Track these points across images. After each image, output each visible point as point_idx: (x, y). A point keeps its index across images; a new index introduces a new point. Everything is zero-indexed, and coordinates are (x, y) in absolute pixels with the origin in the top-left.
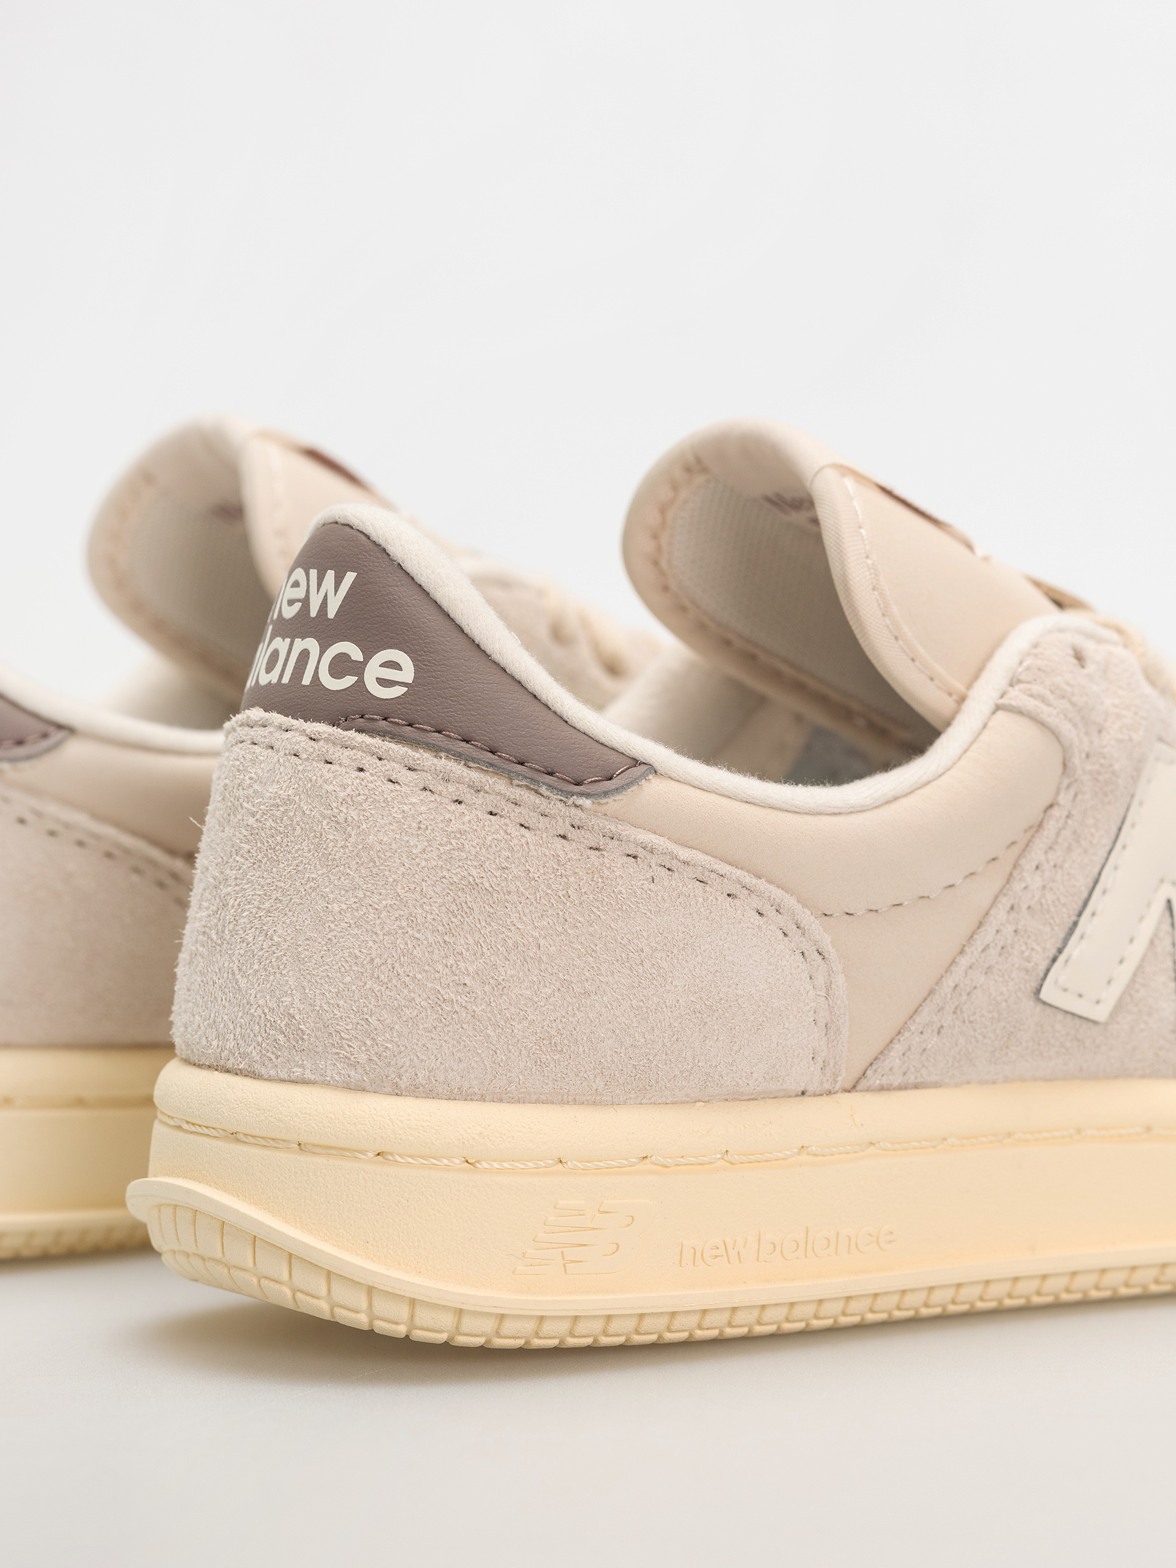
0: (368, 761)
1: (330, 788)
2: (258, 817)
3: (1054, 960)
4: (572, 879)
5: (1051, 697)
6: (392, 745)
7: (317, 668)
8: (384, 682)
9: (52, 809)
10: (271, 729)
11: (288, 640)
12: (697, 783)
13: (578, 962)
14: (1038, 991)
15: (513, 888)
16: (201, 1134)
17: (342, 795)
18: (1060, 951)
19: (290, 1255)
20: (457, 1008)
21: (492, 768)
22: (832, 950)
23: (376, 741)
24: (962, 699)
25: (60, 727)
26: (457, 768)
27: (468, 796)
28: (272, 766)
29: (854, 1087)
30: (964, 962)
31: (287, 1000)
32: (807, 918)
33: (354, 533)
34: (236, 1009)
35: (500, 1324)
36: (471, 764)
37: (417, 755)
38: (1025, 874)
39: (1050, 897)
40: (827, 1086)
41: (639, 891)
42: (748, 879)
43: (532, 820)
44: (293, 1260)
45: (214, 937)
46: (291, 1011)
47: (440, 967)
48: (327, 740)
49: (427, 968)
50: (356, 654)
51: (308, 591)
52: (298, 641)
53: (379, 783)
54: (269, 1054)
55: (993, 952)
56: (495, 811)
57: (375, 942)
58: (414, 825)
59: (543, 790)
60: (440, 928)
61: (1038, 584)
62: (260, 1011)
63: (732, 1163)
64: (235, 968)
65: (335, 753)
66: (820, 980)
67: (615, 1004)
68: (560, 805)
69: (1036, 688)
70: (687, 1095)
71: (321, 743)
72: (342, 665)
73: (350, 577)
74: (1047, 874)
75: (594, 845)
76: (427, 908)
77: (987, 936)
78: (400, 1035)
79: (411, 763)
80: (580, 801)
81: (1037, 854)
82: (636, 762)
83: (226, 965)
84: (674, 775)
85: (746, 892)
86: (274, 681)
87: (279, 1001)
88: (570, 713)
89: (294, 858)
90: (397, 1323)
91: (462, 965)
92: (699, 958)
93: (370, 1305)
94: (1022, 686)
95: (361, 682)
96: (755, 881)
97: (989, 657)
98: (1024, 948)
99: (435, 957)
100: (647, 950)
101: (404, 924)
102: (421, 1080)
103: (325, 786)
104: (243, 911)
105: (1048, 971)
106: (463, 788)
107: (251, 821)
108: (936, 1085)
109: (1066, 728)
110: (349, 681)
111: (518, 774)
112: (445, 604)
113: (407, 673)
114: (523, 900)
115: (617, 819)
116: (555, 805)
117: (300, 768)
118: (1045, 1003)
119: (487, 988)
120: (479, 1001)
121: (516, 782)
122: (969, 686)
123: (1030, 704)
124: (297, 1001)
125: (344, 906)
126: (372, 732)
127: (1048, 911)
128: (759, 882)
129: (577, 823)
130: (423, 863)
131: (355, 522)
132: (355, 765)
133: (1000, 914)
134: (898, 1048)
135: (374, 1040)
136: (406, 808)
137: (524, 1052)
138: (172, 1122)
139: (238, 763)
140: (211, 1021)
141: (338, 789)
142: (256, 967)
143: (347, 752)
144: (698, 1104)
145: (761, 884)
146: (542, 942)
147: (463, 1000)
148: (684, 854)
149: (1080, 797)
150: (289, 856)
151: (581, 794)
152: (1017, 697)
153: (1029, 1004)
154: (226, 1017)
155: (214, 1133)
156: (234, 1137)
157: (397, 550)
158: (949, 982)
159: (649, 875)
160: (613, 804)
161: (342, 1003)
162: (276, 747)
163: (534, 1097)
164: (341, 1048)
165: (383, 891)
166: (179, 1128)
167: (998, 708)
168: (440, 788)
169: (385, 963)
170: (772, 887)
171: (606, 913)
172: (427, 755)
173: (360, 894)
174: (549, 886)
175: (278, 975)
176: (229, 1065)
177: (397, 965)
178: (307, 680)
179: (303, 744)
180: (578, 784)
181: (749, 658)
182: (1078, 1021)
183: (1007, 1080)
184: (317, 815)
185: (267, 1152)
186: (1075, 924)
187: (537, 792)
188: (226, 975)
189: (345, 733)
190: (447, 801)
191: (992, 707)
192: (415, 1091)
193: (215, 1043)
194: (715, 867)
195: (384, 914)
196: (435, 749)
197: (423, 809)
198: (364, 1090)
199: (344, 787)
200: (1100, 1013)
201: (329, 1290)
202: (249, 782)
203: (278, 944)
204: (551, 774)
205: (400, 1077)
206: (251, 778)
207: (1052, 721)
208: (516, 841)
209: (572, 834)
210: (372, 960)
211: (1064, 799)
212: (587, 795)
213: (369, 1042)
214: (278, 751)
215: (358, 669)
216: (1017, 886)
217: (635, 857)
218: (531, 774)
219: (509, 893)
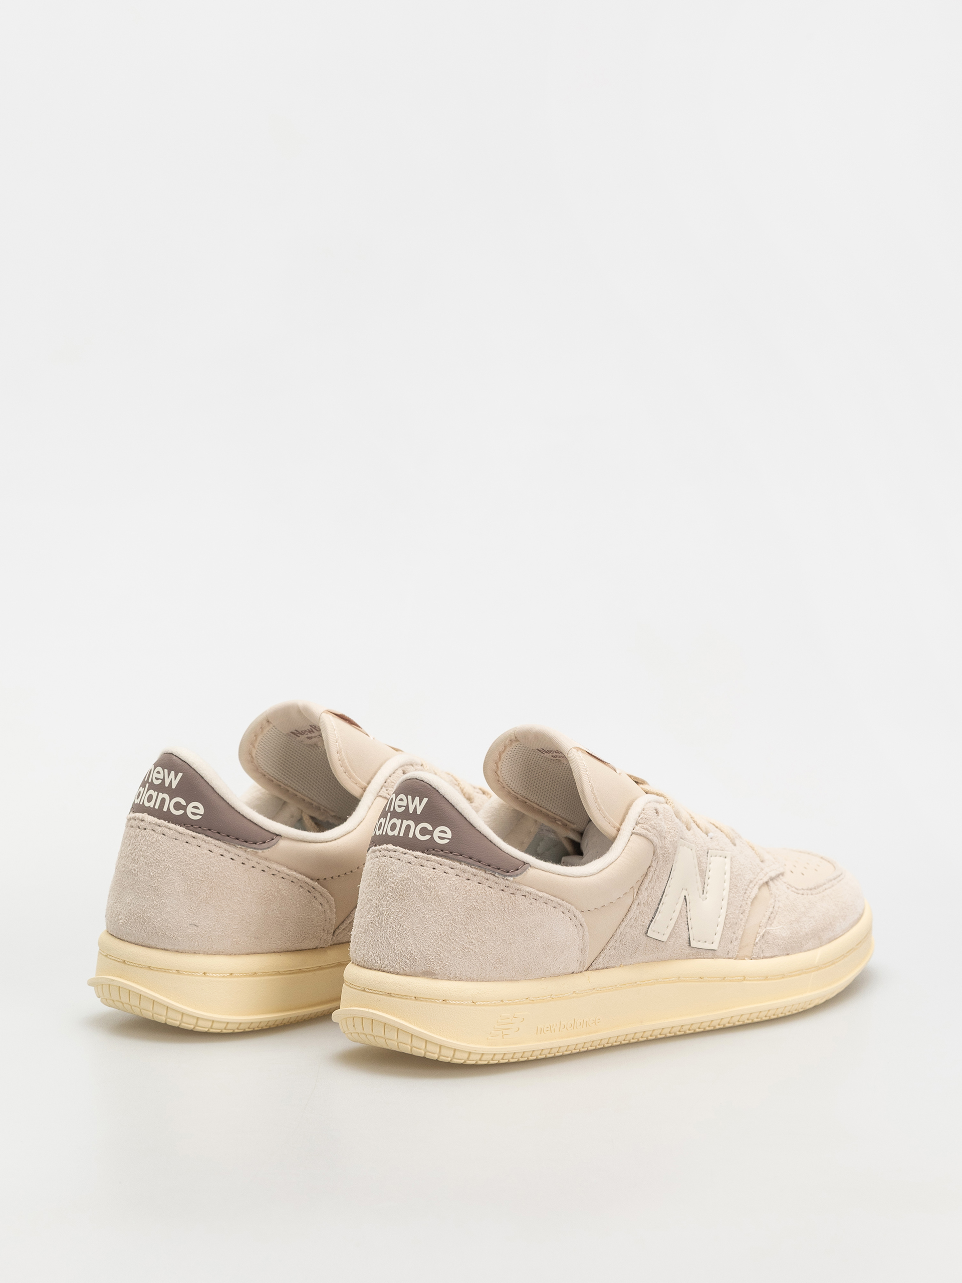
0: (437, 866)
1: (424, 875)
2: (396, 884)
3: (651, 921)
4: (506, 905)
5: (650, 828)
6: (445, 860)
7: (414, 832)
8: (440, 838)
9: (275, 866)
10: (399, 853)
11: (400, 820)
12: (543, 869)
13: (508, 933)
14: (647, 933)
15: (487, 909)
16: (378, 994)
17: (428, 877)
18: (653, 918)
19: (412, 1035)
20: (470, 950)
21: (480, 868)
22: (585, 924)
23: (439, 859)
24: (618, 830)
25: (277, 835)
26: (468, 868)
27: (472, 877)
28: (400, 866)
29: (588, 969)
30: (624, 924)
31: (410, 948)
32: (578, 913)
33: (425, 784)
34: (389, 950)
35: (469, 1055)
36: (472, 866)
37: (455, 864)
38: (643, 892)
39: (650, 899)
40: (580, 970)
41: (527, 908)
42: (560, 901)
43: (493, 885)
44: (413, 1037)
45: (377, 925)
46: (412, 952)
47: (464, 937)
48: (421, 858)
49: (459, 937)
50: (430, 828)
51: (408, 803)
52: (405, 821)
53: (441, 873)
54: (403, 966)
55: (633, 920)
56: (480, 882)
57: (441, 928)
58: (454, 888)
59: (497, 875)
60: (464, 923)
61: (630, 776)
62: (399, 952)
63: (553, 998)
64: (388, 936)
65: (424, 862)
66: (581, 934)
67: (519, 947)
68: (502, 880)
69: (645, 826)
70: (539, 976)
71: (420, 859)
72: (424, 831)
73: (425, 800)
74: (649, 891)
75: (512, 893)
76: (459, 916)
77: (631, 915)
78: (451, 960)
79: (452, 867)
80: (509, 878)
81: (646, 884)
82: (525, 863)
83: (384, 935)
84: (536, 867)
85: (559, 906)
86: (396, 835)
87: (407, 949)
88: (503, 847)
89: (411, 899)
90: (448, 1057)
91: (471, 935)
92: (545, 930)
93: (440, 1052)
94: (640, 825)
95: (432, 837)
96: (562, 902)
97: (626, 813)
98: (642, 918)
99: (462, 933)
100: (529, 928)
101: (452, 922)
102: (457, 975)
103: (422, 874)
104: (390, 916)
105: (650, 925)
106: (470, 874)
107: (393, 885)
108: (613, 967)
109: (655, 840)
110: (428, 837)
111: (488, 870)
112: (460, 811)
113: (449, 835)
114: (490, 912)
115: (519, 883)
116: (501, 880)
117: (412, 868)
118: (648, 936)
119: (479, 943)
120: (476, 948)
121: (487, 872)
122: (621, 824)
123: (644, 832)
124: (413, 948)
125: (430, 916)
126: (438, 856)
127: (650, 904)
128: (563, 902)
129: (507, 885)
130: (458, 901)
131: (426, 780)
132: (432, 867)
133: (635, 907)
134: (603, 955)
135: (441, 961)
136: (451, 882)
137: (491, 964)
138: (360, 989)
139: (384, 864)
140: (377, 954)
141: (427, 875)
142: (397, 936)
143: (429, 863)
144: (543, 979)
145: (564, 903)
146: (497, 927)
147: (471, 947)
148: (541, 894)
149: (659, 863)
150: (409, 898)
151: (509, 876)
152: (638, 829)
153: (643, 938)
154: (384, 953)
155: (381, 993)
156: (390, 995)
157: (442, 791)
158: (619, 932)
159: (530, 902)
160: (518, 878)
161: (430, 949)
162: (401, 859)
163: (493, 979)
164: (430, 964)
165: (444, 911)
166: (364, 990)
167: (633, 833)
168: (462, 875)
169: (445, 936)
170: (567, 904)
171: (517, 916)
172: (458, 864)
173: (436, 912)
174: (499, 908)
175: (406, 939)
176: (385, 969)
177: (449, 936)
178: (411, 836)
179: (413, 859)
180: (508, 872)
181: (524, 803)
182: (658, 941)
183: (634, 964)
184: (419, 884)
185: (404, 1000)
186: (658, 908)
187: (494, 875)
188: (383, 938)
189: (428, 856)
190: (464, 879)
191: (631, 833)
192: (455, 979)
193: (379, 962)
194: (550, 898)
195: (445, 918)
196: (460, 862)
197: (457, 882)
198: (437, 979)
199: (429, 875)
200: (664, 939)
201: (426, 1047)
202: (390, 871)
203: (406, 929)
204: (499, 869)
205: (450, 974)
206: (391, 870)
207: (651, 838)
208: (488, 892)
209: (506, 889)
210: (441, 935)
211: (654, 864)
212: (511, 876)
213: (440, 963)
214: (402, 861)
215: (431, 833)
216: (640, 897)
217: (525, 896)
218: (493, 869)
219: (486, 910)
